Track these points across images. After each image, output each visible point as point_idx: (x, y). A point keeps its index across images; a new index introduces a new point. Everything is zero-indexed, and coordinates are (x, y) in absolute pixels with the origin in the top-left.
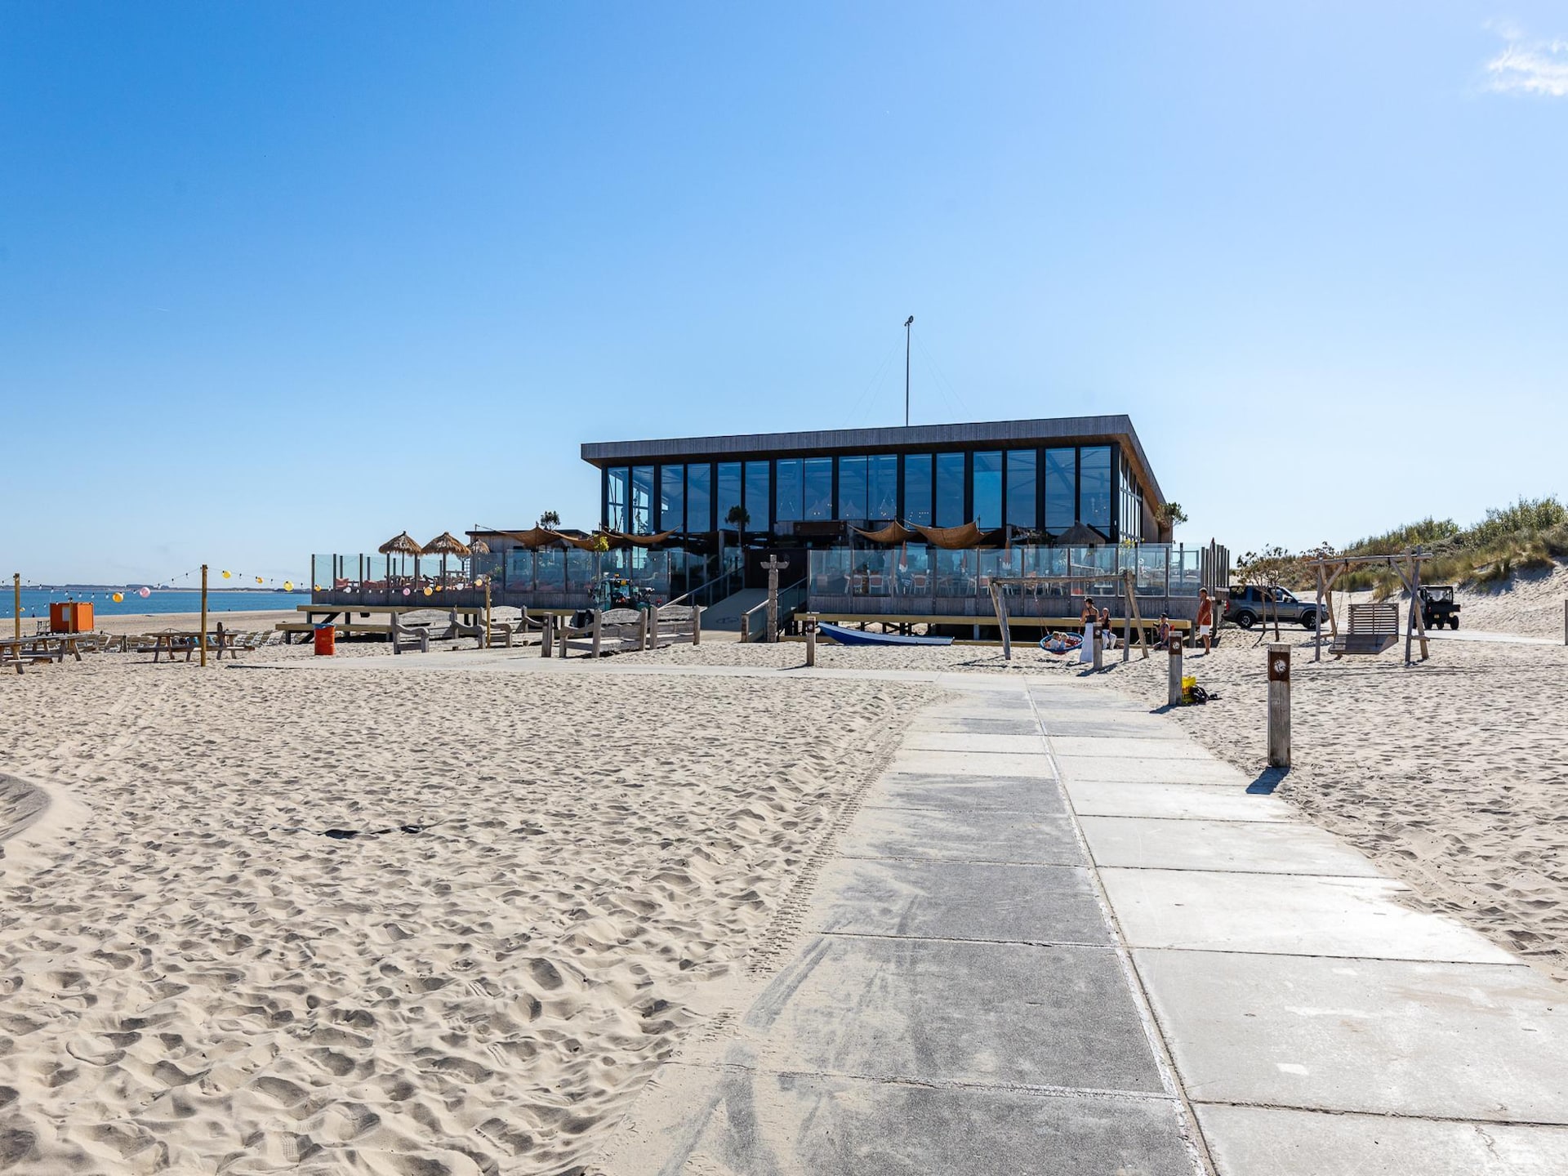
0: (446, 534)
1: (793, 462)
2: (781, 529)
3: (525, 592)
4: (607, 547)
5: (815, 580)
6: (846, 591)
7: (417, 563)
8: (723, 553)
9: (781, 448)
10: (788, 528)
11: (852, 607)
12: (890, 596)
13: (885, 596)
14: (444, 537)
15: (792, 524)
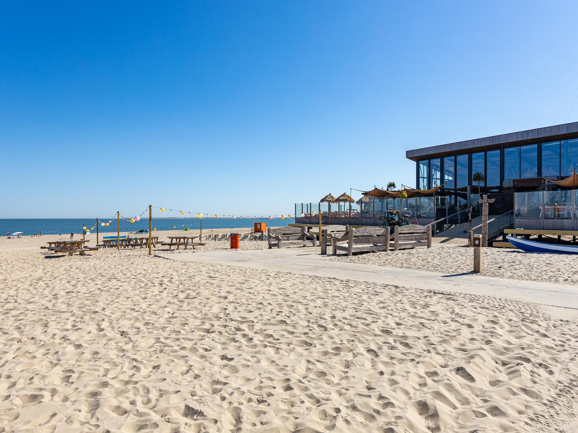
0: (345, 193)
1: (514, 149)
2: (506, 184)
3: (370, 218)
4: (406, 196)
5: (518, 210)
6: (540, 216)
7: (330, 206)
8: (470, 197)
9: (506, 142)
10: (510, 183)
11: (543, 225)
12: (571, 218)
13: (567, 219)
14: (344, 195)
15: (512, 181)
